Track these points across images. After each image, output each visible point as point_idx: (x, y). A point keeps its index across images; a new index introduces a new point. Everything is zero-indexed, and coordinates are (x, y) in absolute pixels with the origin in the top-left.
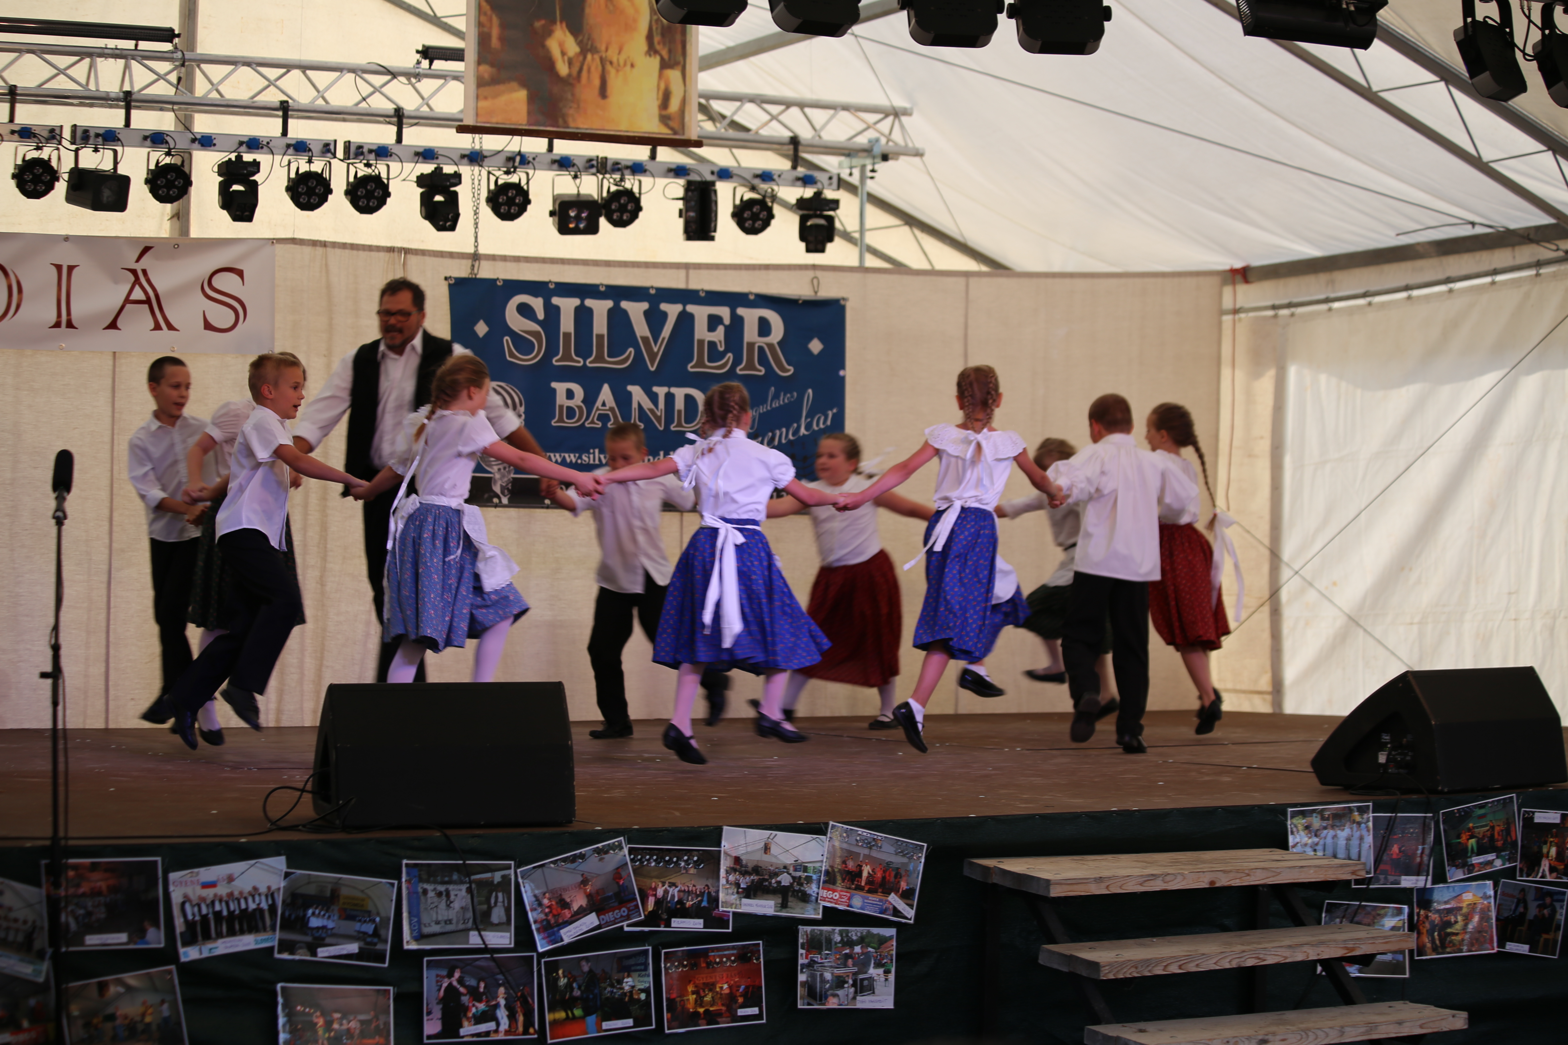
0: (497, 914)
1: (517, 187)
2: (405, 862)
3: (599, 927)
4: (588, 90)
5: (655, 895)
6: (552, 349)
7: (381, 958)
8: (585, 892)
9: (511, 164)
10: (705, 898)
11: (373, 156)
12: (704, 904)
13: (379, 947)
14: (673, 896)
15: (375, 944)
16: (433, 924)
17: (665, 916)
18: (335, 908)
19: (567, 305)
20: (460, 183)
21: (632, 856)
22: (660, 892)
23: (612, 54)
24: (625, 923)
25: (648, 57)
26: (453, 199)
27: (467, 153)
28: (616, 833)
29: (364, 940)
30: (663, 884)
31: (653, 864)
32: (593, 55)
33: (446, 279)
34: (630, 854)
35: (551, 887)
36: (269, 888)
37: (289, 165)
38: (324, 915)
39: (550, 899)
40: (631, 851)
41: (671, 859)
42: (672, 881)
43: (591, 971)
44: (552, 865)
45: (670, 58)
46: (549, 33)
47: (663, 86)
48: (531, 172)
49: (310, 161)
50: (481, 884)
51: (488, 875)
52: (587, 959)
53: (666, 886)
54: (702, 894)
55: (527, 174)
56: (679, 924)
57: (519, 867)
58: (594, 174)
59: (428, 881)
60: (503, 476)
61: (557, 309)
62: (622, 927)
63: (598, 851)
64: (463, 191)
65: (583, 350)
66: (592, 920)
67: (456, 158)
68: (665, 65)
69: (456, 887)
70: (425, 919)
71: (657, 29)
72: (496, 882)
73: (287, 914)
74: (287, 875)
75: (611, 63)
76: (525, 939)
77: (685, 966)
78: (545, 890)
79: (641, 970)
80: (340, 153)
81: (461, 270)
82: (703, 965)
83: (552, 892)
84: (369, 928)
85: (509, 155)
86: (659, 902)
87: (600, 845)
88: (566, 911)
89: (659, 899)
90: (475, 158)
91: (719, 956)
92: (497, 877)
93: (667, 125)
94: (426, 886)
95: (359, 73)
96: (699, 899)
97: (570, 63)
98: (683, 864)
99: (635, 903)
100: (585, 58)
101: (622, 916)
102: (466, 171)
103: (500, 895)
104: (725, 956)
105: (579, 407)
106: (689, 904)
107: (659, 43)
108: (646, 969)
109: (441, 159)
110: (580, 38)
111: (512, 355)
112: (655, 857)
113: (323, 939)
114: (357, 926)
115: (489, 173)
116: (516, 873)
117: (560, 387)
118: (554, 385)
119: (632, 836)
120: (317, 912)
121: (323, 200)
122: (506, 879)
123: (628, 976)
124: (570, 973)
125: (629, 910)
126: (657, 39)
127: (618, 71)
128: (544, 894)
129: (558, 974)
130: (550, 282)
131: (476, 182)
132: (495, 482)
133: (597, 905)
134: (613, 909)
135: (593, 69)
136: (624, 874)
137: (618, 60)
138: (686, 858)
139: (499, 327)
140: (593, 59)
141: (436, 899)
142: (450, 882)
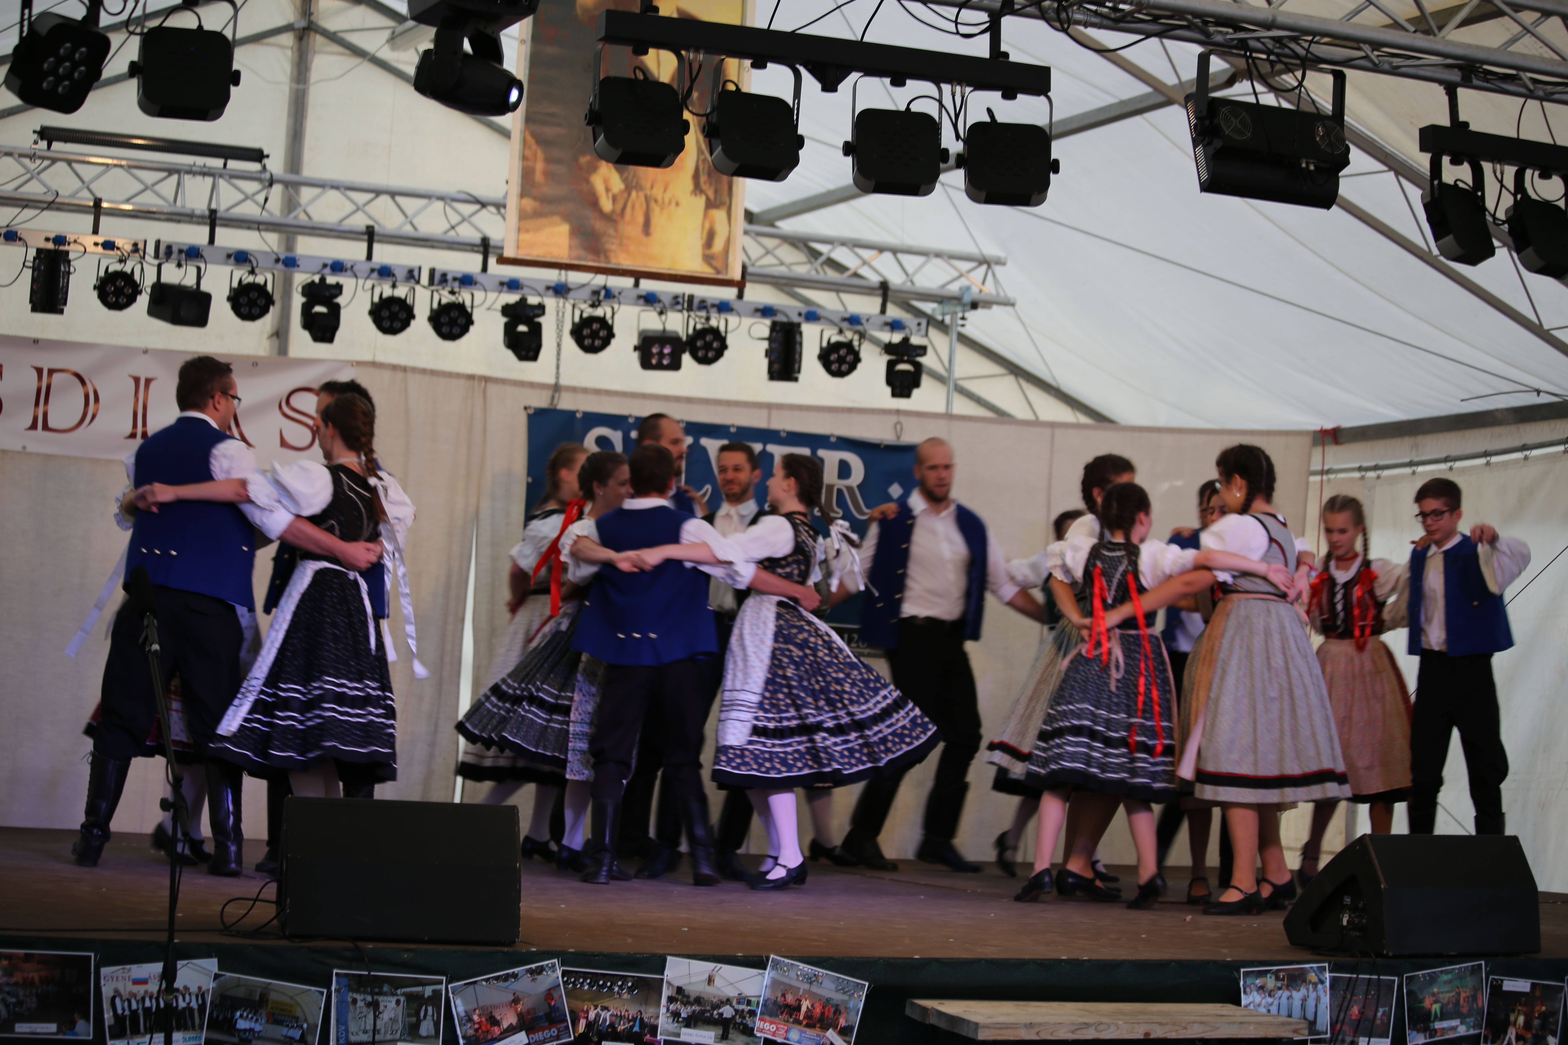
0: (426, 1027)
1: (602, 321)
2: (335, 971)
4: (632, 228)
5: (587, 1018)
8: (516, 1010)
9: (595, 298)
10: (635, 1024)
11: (457, 284)
12: (636, 1029)
14: (605, 1020)
16: (361, 1033)
17: (595, 1039)
18: (264, 1012)
20: (543, 313)
21: (565, 979)
22: (592, 1015)
23: (657, 192)
25: (693, 196)
26: (536, 330)
27: (553, 284)
28: (550, 955)
30: (596, 1007)
31: (587, 988)
32: (637, 193)
33: (526, 408)
34: (563, 976)
35: (481, 1004)
36: (200, 988)
37: (373, 287)
38: (252, 1018)
39: (480, 1016)
40: (564, 974)
41: (605, 983)
42: (605, 1004)
44: (485, 983)
45: (715, 199)
46: (593, 170)
47: (707, 226)
48: (616, 306)
49: (394, 287)
50: (410, 997)
51: (420, 989)
53: (599, 1009)
54: (634, 1019)
55: (613, 309)
57: (452, 982)
58: (680, 311)
59: (357, 991)
63: (531, 972)
64: (547, 322)
66: (520, 1039)
67: (541, 289)
68: (710, 205)
69: (385, 998)
70: (353, 1027)
71: (703, 169)
72: (426, 996)
73: (215, 1014)
74: (217, 977)
75: (656, 201)
78: (475, 1006)
80: (425, 279)
81: (541, 401)
83: (482, 1009)
84: (296, 1034)
85: (595, 288)
86: (589, 1025)
87: (534, 966)
88: (496, 1029)
89: (590, 1022)
90: (560, 290)
92: (428, 991)
93: (710, 265)
94: (356, 995)
95: (448, 201)
96: (631, 1023)
97: (614, 199)
98: (616, 989)
99: (565, 1024)
100: (629, 195)
101: (551, 1036)
102: (551, 303)
103: (430, 1009)
106: (620, 1028)
107: (705, 183)
109: (526, 291)
110: (625, 175)
112: (588, 981)
113: (250, 1041)
114: (284, 1031)
115: (574, 306)
116: (447, 988)
119: (565, 958)
120: (245, 1014)
121: (406, 325)
122: (437, 994)
125: (559, 1031)
126: (703, 178)
127: (662, 209)
128: (475, 1010)
130: (629, 416)
131: (561, 314)
133: (528, 1024)
134: (543, 1029)
135: (637, 206)
136: (555, 995)
137: (663, 198)
138: (620, 983)
140: (637, 196)
141: (365, 1009)
142: (380, 994)
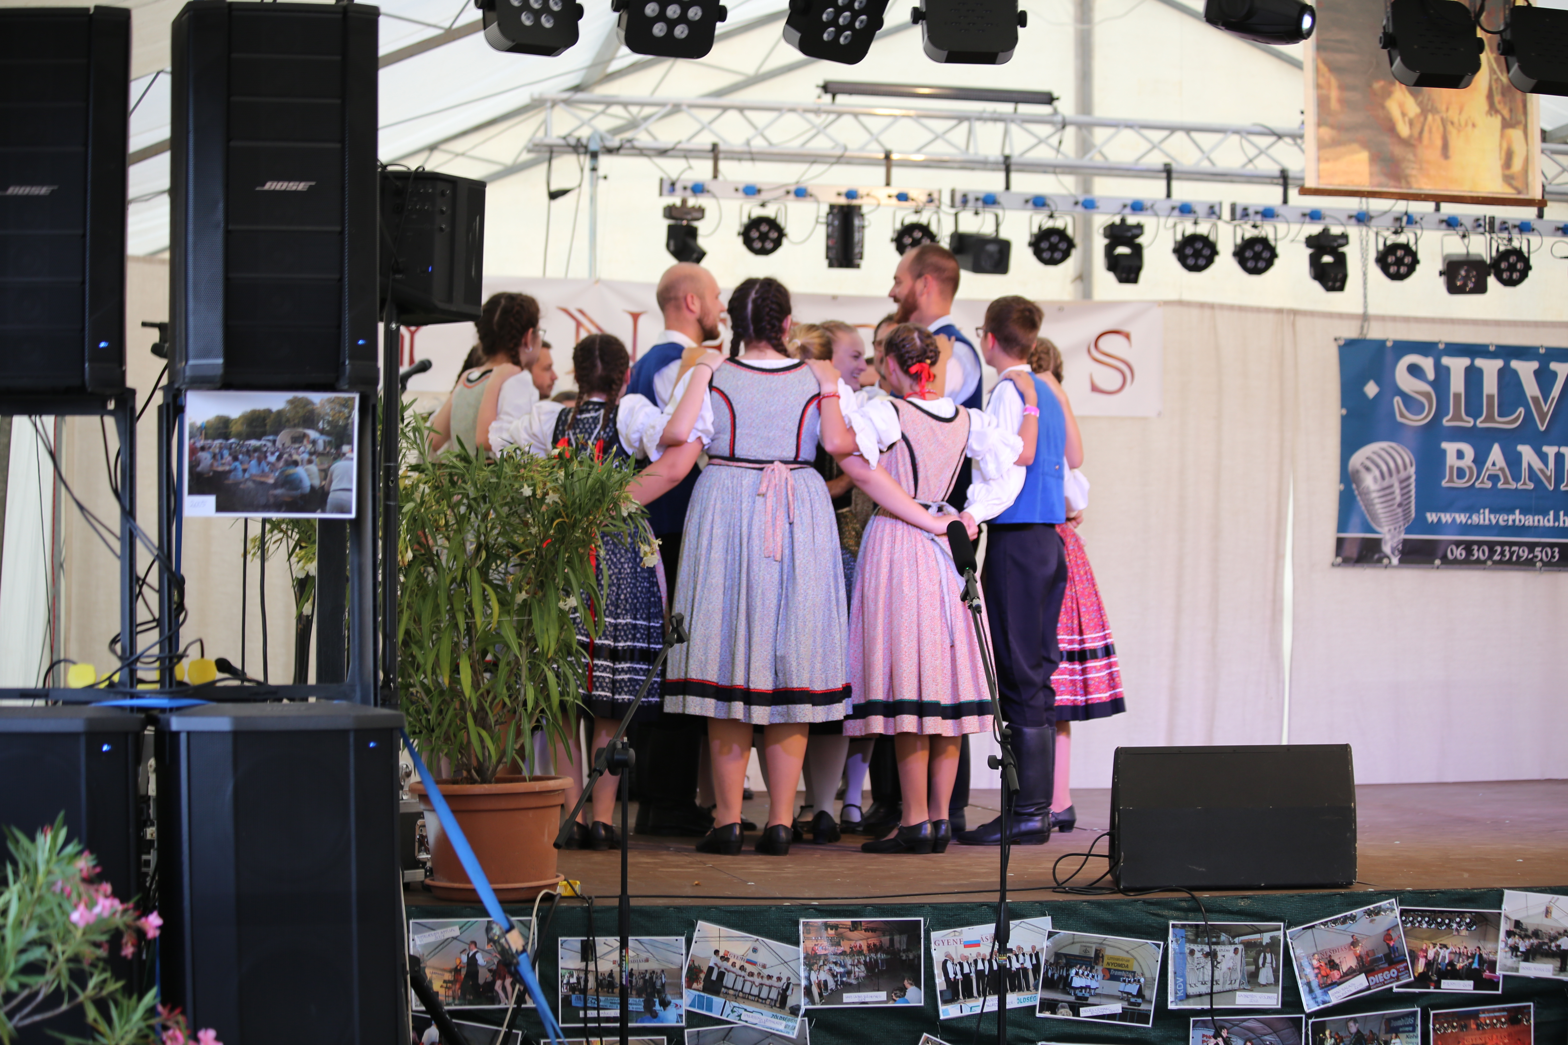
0: (1266, 974)
1: (1406, 247)
2: (1171, 922)
3: (1368, 988)
4: (1430, 151)
5: (1426, 957)
6: (1441, 411)
7: (1144, 1018)
8: (1355, 953)
9: (1397, 225)
10: (1476, 960)
11: (1259, 217)
12: (1475, 965)
13: (1143, 1007)
14: (1444, 958)
15: (1139, 1004)
16: (1199, 984)
17: (1435, 978)
18: (1099, 968)
19: (1457, 365)
20: (1347, 243)
21: (1404, 918)
22: (1431, 954)
23: (1453, 114)
24: (1394, 985)
25: (1489, 117)
26: (1341, 260)
27: (1354, 213)
28: (1388, 894)
29: (1128, 1000)
30: (1435, 945)
31: (1425, 926)
32: (1433, 115)
33: (1336, 340)
34: (1401, 915)
35: (1320, 949)
36: (1033, 948)
37: (1175, 225)
38: (1088, 975)
39: (1319, 961)
40: (1402, 913)
41: (1443, 920)
42: (1443, 942)
43: (1358, 1031)
44: (1322, 927)
45: (1511, 118)
46: (1388, 94)
47: (1505, 146)
48: (1419, 232)
49: (1196, 223)
50: (1248, 945)
51: (1257, 936)
52: (1355, 1020)
53: (1437, 947)
54: (1473, 956)
55: (1416, 234)
56: (1449, 985)
57: (1288, 928)
58: (1483, 234)
59: (1195, 942)
60: (1393, 537)
61: (1448, 369)
62: (1391, 988)
63: (1369, 913)
64: (1351, 252)
65: (1473, 410)
66: (1360, 982)
67: (1343, 218)
68: (1506, 125)
69: (1223, 947)
70: (1191, 978)
71: (1497, 88)
72: (1264, 944)
73: (1050, 974)
74: (1050, 935)
75: (1452, 123)
76: (1291, 999)
77: (1454, 1027)
78: (1314, 951)
79: (1409, 1031)
80: (1226, 214)
81: (1350, 332)
82: (1473, 1026)
83: (1321, 953)
84: (1133, 989)
85: (1397, 215)
86: (1429, 964)
87: (1371, 907)
88: (1335, 972)
89: (1429, 961)
90: (1362, 219)
91: (1489, 1018)
92: (1266, 938)
93: (1511, 185)
94: (1193, 946)
95: (1245, 135)
96: (1470, 960)
97: (1411, 123)
98: (1455, 926)
99: (1405, 964)
100: (1426, 118)
101: (1391, 977)
102: (1354, 232)
103: (1268, 956)
104: (1496, 1017)
105: (1470, 468)
106: (1459, 966)
107: (1499, 103)
108: (1414, 1030)
109: (1327, 221)
110: (1420, 98)
111: (1402, 415)
112: (1427, 919)
113: (1086, 999)
114: (1121, 986)
115: (1377, 234)
116: (1285, 934)
117: (1450, 448)
118: (1445, 445)
119: (1402, 897)
120: (1081, 972)
121: (1210, 261)
122: (1275, 941)
123: (1396, 1037)
124: (1337, 1034)
125: (1398, 971)
126: (1497, 98)
127: (1459, 131)
128: (1313, 955)
129: (1324, 1035)
130: (1440, 342)
131: (1364, 243)
132: (1386, 543)
133: (1367, 967)
134: (1382, 971)
135: (1434, 129)
136: (1394, 935)
137: (1459, 120)
138: (1458, 920)
139: (1390, 388)
140: (1434, 120)
141: (1203, 960)
142: (1217, 943)
